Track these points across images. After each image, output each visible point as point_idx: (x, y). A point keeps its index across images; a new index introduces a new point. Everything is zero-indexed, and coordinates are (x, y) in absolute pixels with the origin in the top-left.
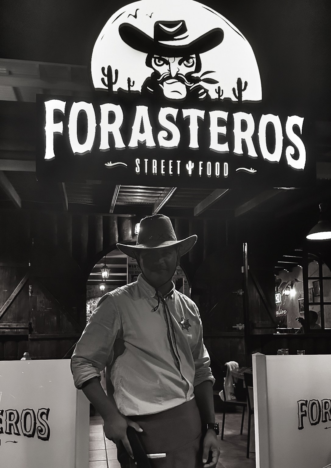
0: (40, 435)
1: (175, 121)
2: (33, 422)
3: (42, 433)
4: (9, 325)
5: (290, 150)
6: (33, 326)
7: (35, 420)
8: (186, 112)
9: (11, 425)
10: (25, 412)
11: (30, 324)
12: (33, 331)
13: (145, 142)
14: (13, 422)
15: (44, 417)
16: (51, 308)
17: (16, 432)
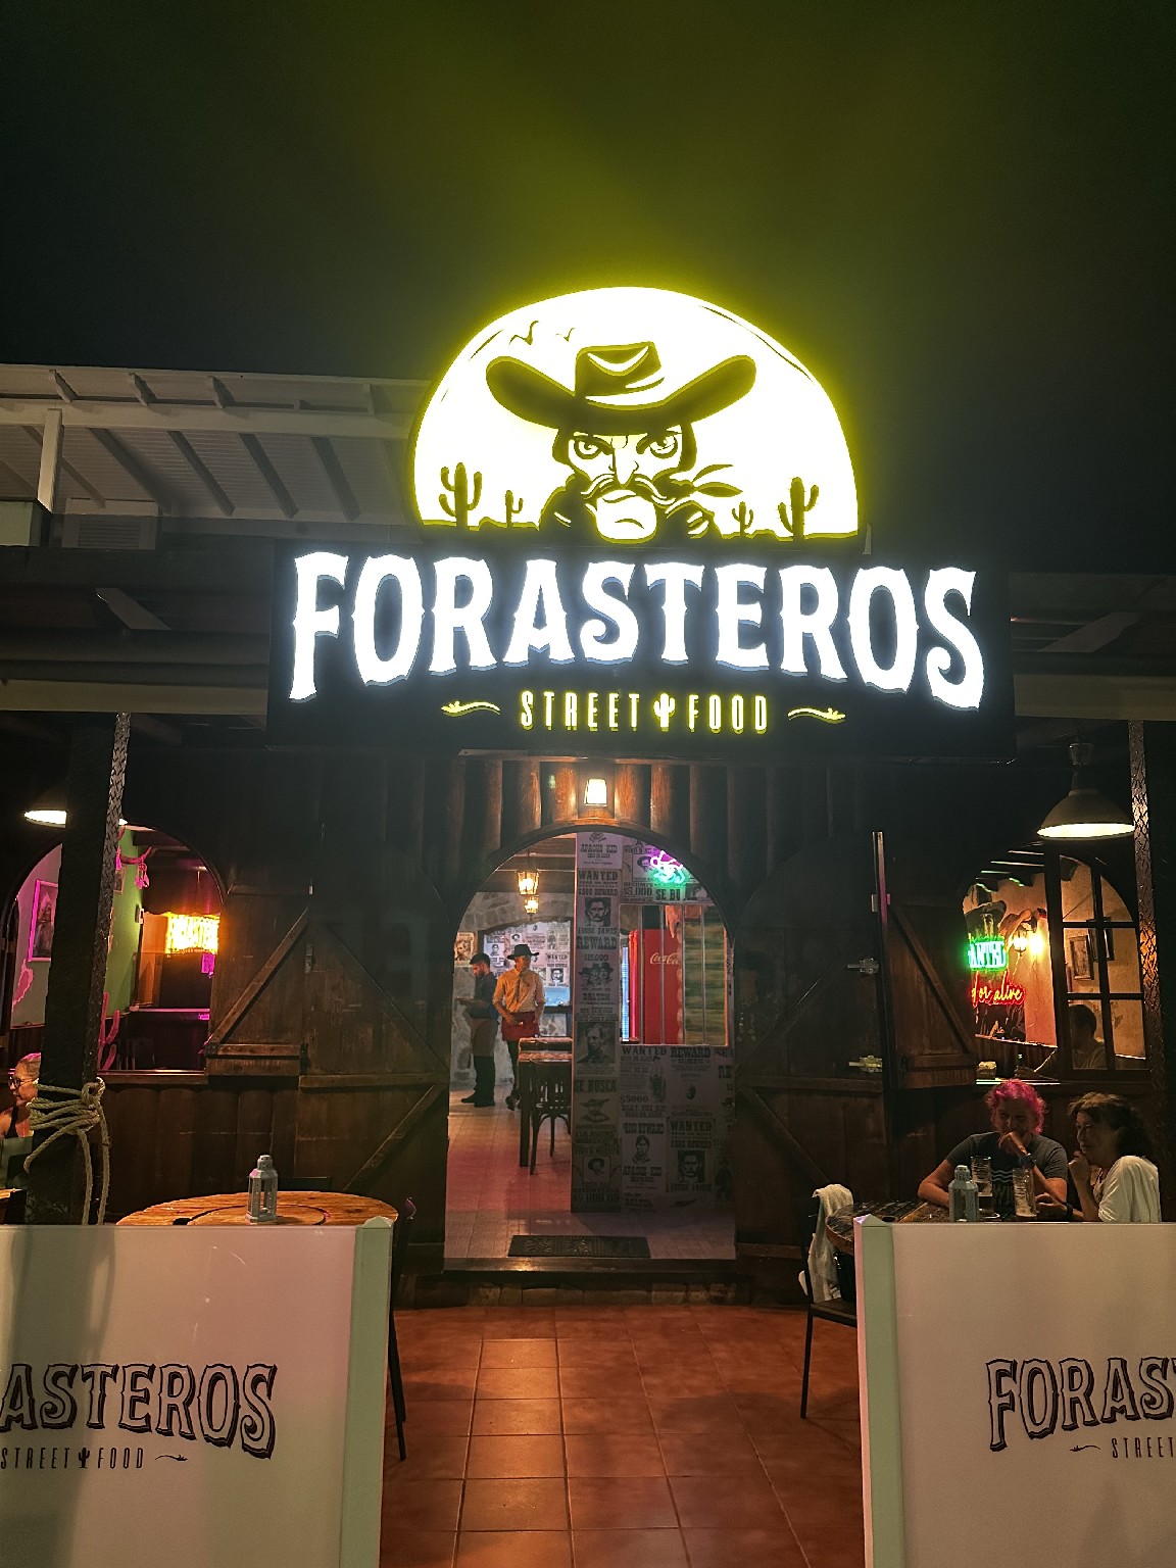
0: (248, 1442)
1: (626, 594)
2: (231, 1401)
3: (255, 1436)
4: (251, 1051)
5: (938, 659)
6: (311, 1052)
7: (236, 1397)
8: (654, 572)
9: (172, 1408)
10: (210, 1373)
11: (304, 1048)
12: (310, 1066)
13: (547, 648)
14: (179, 1402)
15: (262, 1388)
16: (359, 1005)
17: (185, 1429)
